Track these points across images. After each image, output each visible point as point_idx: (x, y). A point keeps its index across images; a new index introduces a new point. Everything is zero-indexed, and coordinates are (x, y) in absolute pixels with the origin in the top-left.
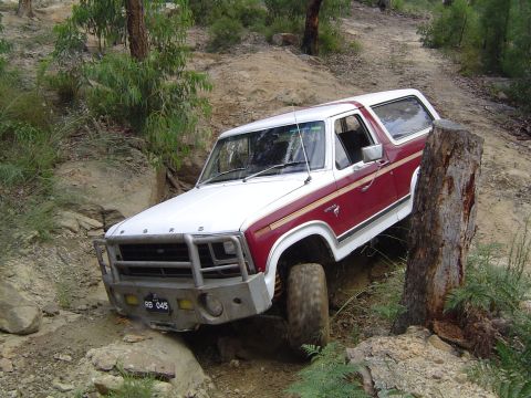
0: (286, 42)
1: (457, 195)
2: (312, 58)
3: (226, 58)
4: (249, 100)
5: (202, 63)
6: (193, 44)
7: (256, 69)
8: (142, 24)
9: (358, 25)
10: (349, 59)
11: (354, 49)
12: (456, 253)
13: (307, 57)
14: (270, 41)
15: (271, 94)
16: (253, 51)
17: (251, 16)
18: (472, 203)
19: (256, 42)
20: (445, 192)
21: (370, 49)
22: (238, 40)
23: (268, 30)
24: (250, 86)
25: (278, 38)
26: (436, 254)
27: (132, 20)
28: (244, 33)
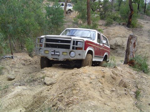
0: (123, 25)
1: (132, 44)
2: (129, 28)
3: (109, 27)
4: (112, 36)
5: (103, 28)
6: (102, 24)
7: (114, 30)
8: (90, 19)
9: (145, 21)
10: (138, 29)
11: (141, 27)
12: (132, 53)
13: (127, 28)
14: (120, 24)
15: (116, 35)
16: (115, 26)
17: (116, 18)
18: (135, 46)
19: (116, 24)
20: (130, 44)
21: (146, 27)
22: (112, 24)
23: (120, 22)
24: (112, 33)
25: (122, 23)
26: (129, 53)
27: (88, 18)
28: (114, 22)
